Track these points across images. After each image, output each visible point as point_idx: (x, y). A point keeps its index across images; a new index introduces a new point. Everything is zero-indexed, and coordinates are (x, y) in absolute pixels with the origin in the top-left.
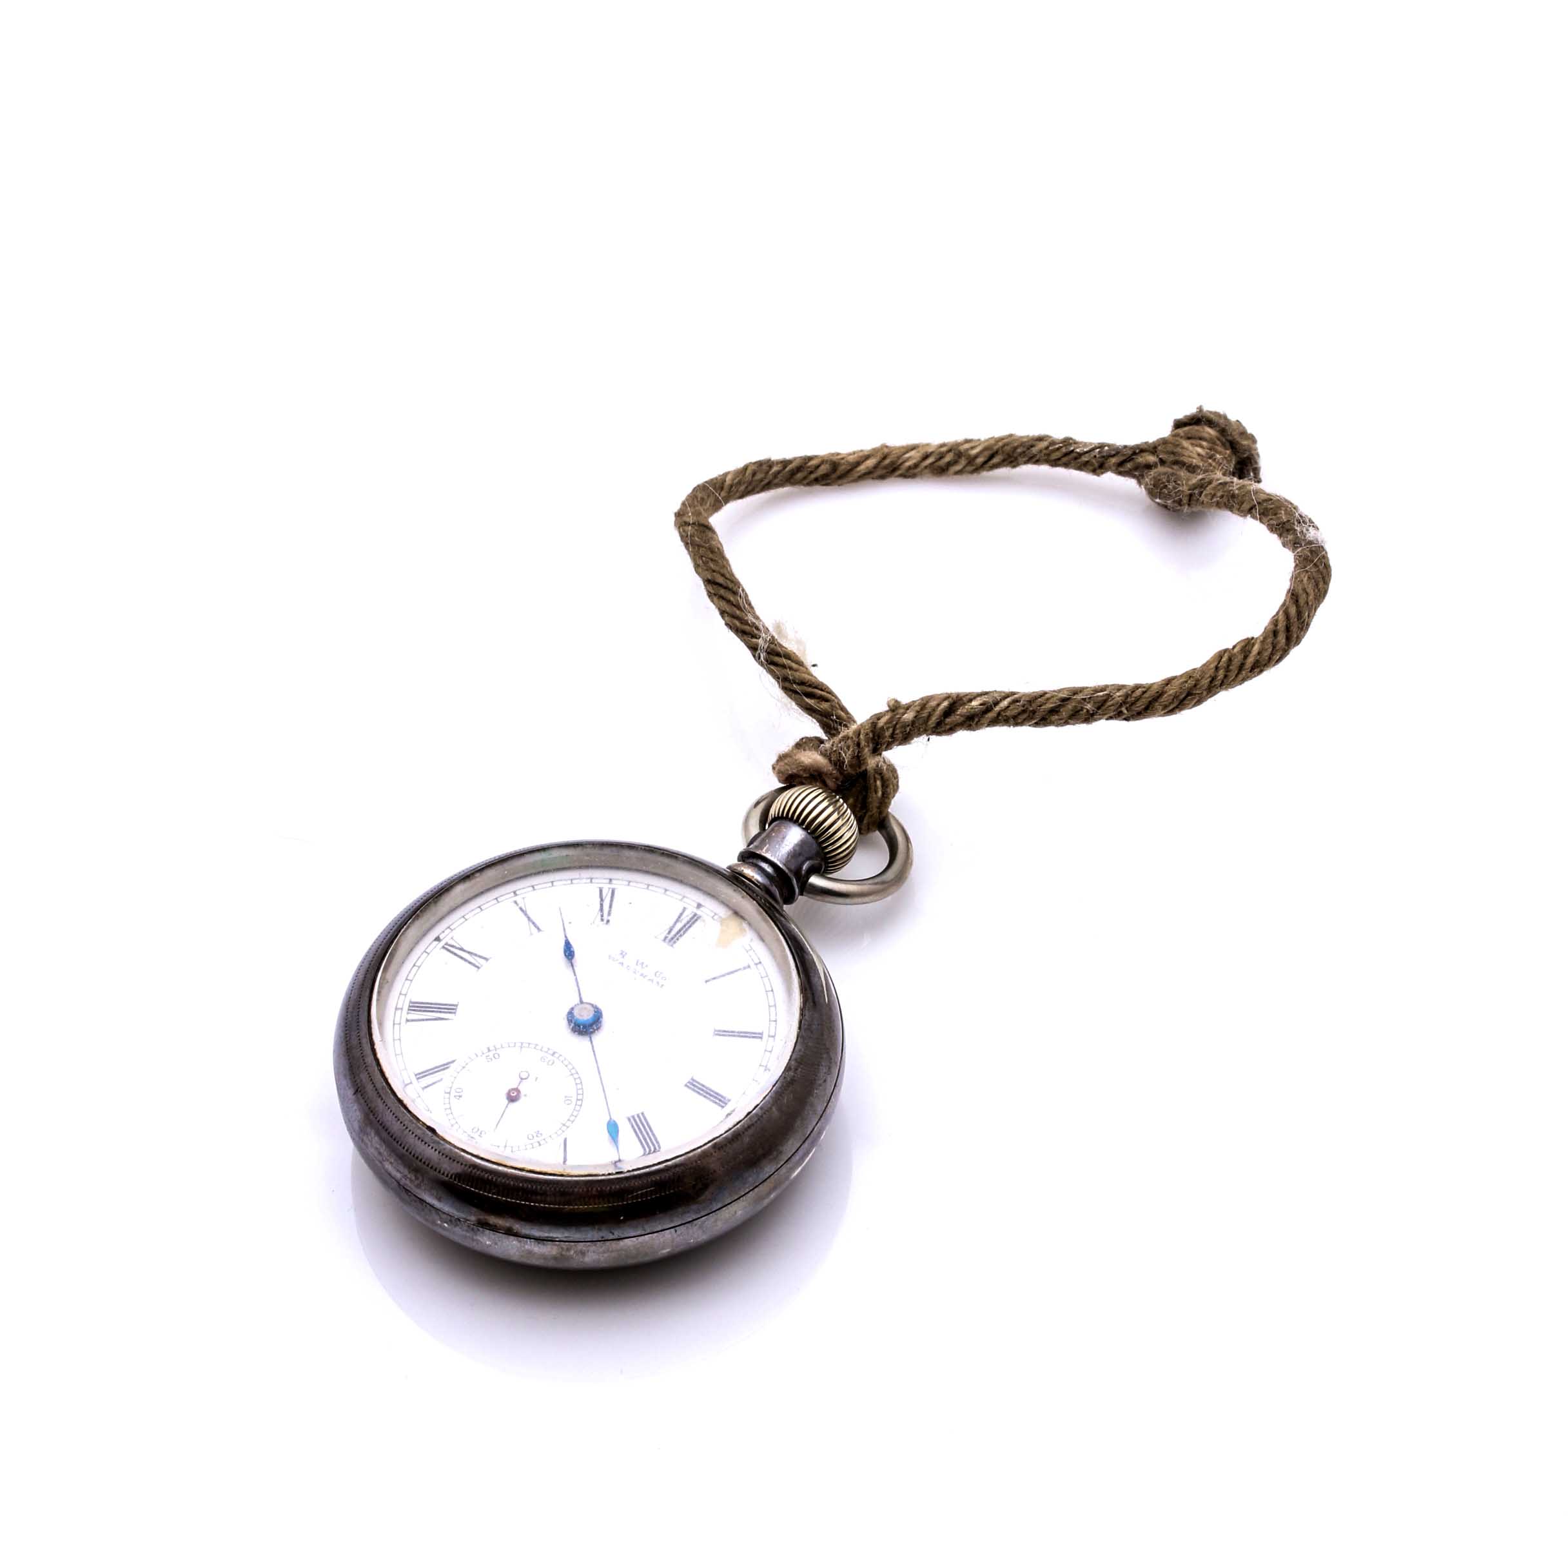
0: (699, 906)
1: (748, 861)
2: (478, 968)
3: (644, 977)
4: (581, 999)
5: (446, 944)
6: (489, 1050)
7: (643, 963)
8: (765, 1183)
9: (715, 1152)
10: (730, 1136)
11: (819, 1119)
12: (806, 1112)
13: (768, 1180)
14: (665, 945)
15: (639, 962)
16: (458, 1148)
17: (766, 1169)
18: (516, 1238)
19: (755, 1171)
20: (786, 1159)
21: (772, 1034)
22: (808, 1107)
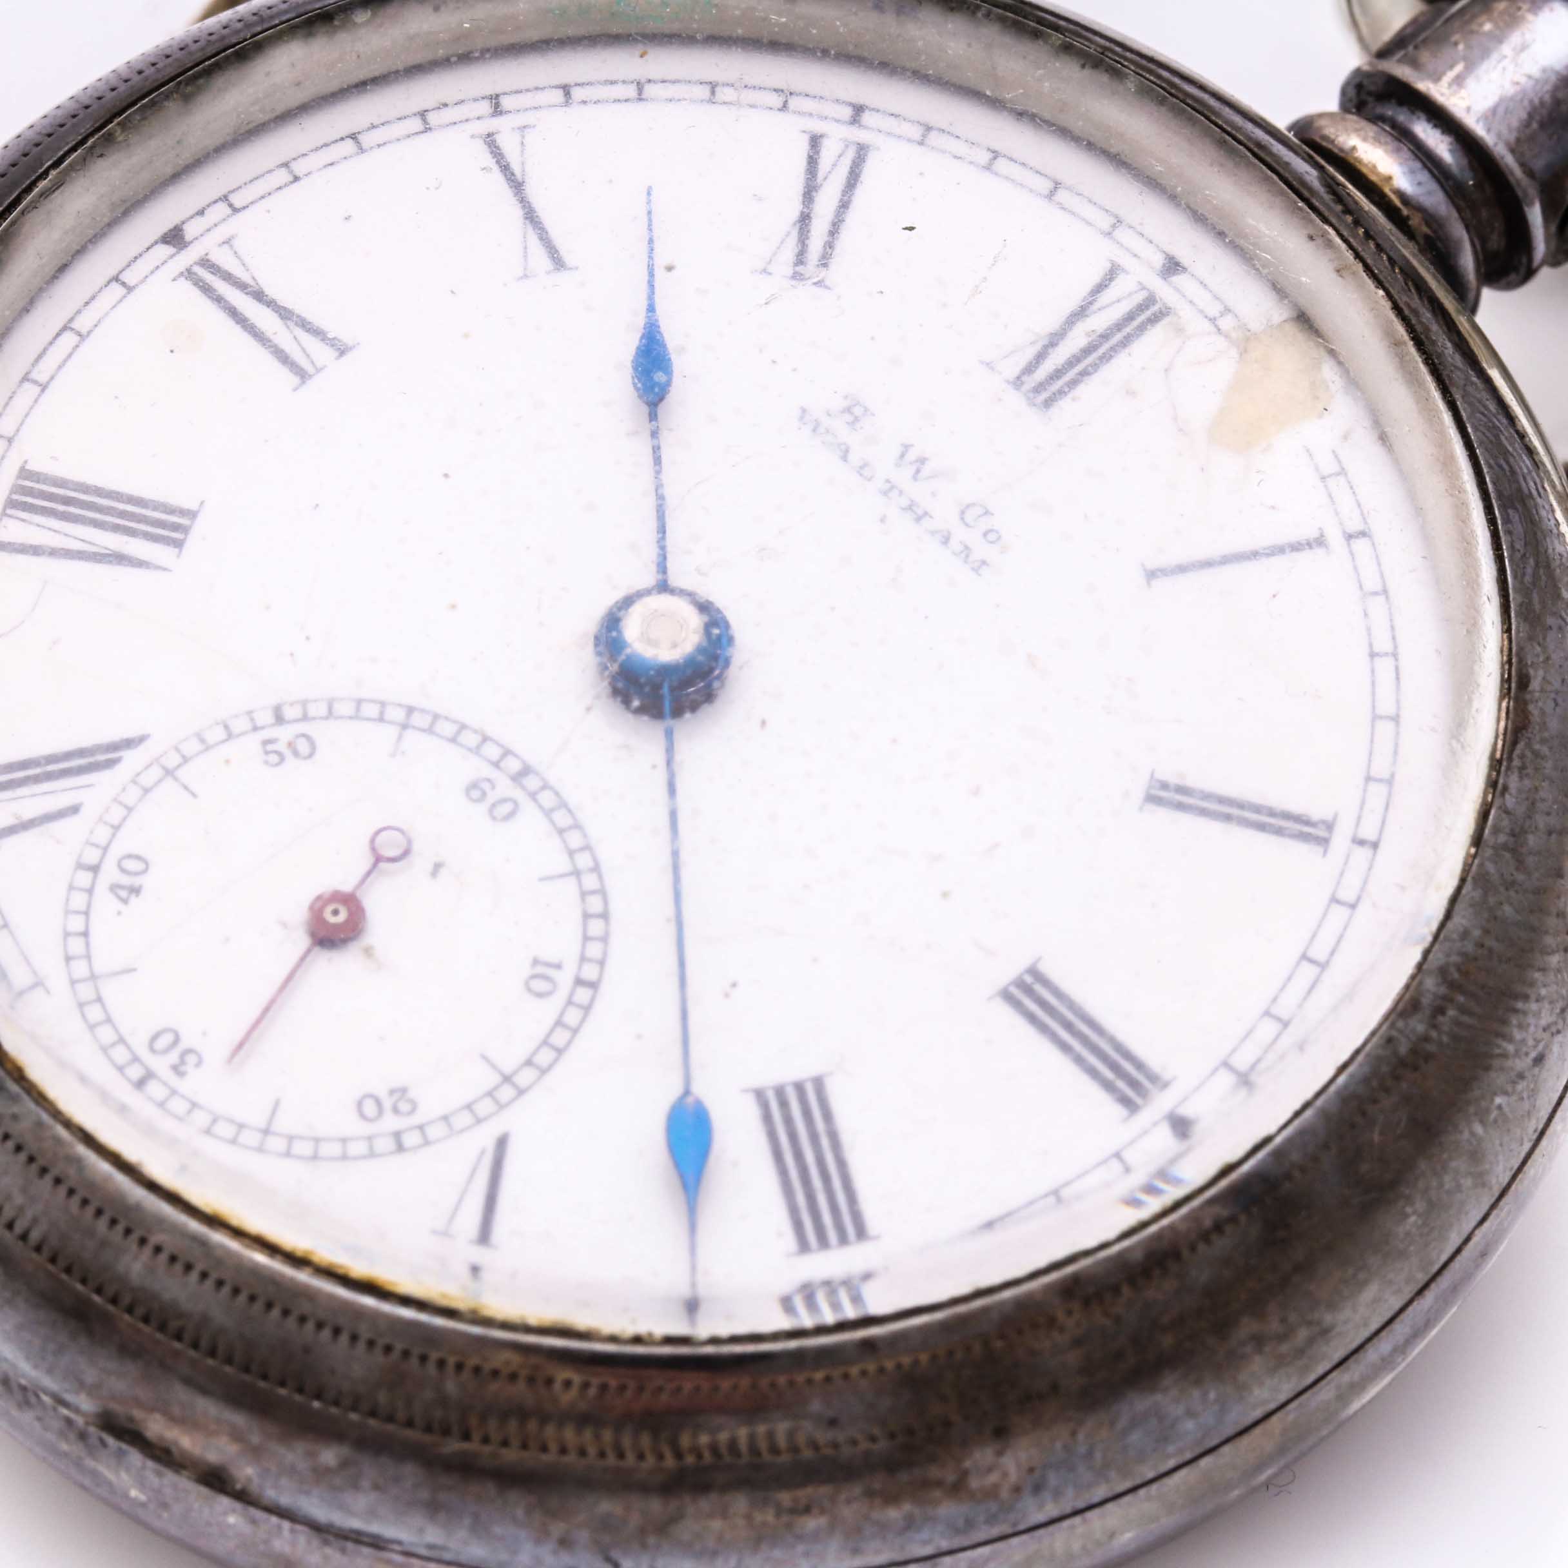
0: (1173, 266)
1: (1379, 110)
2: (302, 375)
3: (918, 519)
4: (662, 568)
5: (205, 263)
6: (279, 718)
7: (922, 461)
8: (1245, 1440)
9: (1069, 1313)
10: (1138, 1256)
11: (1494, 1206)
12: (1448, 1181)
13: (1257, 1431)
14: (1016, 400)
15: (912, 455)
16: (68, 1124)
17: (1257, 1392)
18: (238, 1506)
19: (1212, 1395)
20: (1338, 1356)
21: (1368, 831)
22: (1459, 1164)
